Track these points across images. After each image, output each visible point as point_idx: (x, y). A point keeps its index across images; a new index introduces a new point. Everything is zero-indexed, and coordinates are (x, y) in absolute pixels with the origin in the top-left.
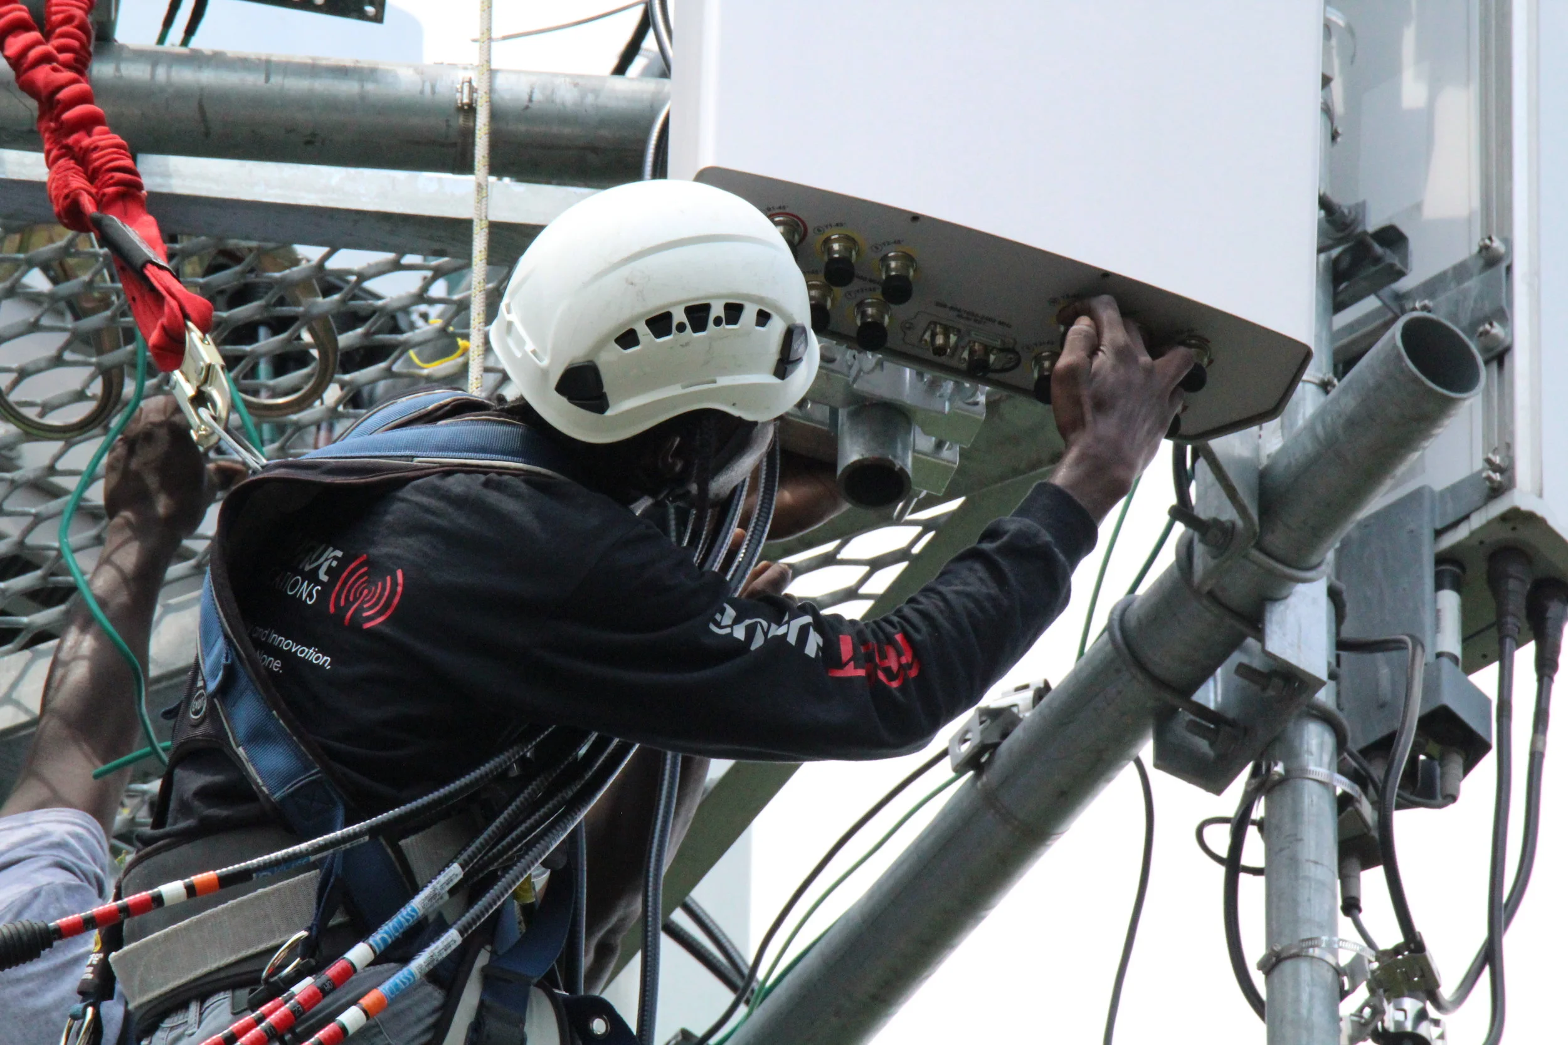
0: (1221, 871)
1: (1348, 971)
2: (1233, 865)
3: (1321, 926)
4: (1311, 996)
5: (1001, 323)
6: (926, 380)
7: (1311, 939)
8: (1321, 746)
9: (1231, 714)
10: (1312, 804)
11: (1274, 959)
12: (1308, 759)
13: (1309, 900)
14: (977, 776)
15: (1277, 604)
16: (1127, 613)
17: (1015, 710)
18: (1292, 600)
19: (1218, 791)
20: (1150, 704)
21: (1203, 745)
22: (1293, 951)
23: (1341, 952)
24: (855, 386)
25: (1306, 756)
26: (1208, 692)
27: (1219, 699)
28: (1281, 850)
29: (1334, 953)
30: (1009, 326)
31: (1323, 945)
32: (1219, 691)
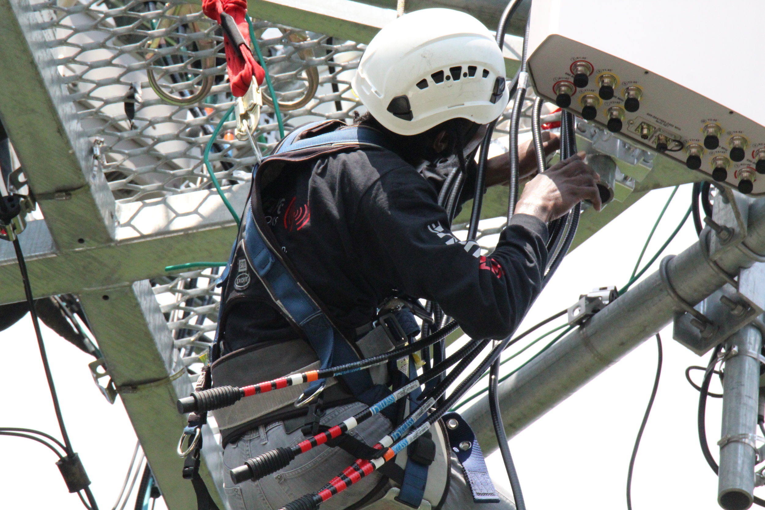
0: (698, 394)
1: (759, 452)
2: (704, 391)
3: (750, 429)
4: (743, 462)
5: (676, 127)
6: (627, 147)
7: (744, 434)
8: (755, 340)
9: (710, 318)
10: (750, 368)
11: (726, 442)
12: (749, 347)
13: (745, 415)
14: (580, 329)
15: (746, 270)
16: (670, 262)
17: (600, 298)
18: (752, 269)
19: (701, 355)
20: (674, 308)
21: (696, 331)
22: (735, 439)
23: (757, 442)
24: (594, 146)
25: (748, 345)
26: (700, 306)
27: (705, 309)
28: (733, 388)
29: (754, 442)
30: (680, 129)
31: (750, 438)
32: (706, 306)
